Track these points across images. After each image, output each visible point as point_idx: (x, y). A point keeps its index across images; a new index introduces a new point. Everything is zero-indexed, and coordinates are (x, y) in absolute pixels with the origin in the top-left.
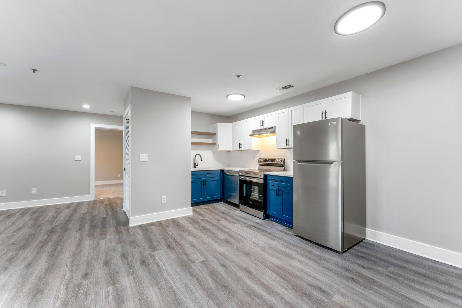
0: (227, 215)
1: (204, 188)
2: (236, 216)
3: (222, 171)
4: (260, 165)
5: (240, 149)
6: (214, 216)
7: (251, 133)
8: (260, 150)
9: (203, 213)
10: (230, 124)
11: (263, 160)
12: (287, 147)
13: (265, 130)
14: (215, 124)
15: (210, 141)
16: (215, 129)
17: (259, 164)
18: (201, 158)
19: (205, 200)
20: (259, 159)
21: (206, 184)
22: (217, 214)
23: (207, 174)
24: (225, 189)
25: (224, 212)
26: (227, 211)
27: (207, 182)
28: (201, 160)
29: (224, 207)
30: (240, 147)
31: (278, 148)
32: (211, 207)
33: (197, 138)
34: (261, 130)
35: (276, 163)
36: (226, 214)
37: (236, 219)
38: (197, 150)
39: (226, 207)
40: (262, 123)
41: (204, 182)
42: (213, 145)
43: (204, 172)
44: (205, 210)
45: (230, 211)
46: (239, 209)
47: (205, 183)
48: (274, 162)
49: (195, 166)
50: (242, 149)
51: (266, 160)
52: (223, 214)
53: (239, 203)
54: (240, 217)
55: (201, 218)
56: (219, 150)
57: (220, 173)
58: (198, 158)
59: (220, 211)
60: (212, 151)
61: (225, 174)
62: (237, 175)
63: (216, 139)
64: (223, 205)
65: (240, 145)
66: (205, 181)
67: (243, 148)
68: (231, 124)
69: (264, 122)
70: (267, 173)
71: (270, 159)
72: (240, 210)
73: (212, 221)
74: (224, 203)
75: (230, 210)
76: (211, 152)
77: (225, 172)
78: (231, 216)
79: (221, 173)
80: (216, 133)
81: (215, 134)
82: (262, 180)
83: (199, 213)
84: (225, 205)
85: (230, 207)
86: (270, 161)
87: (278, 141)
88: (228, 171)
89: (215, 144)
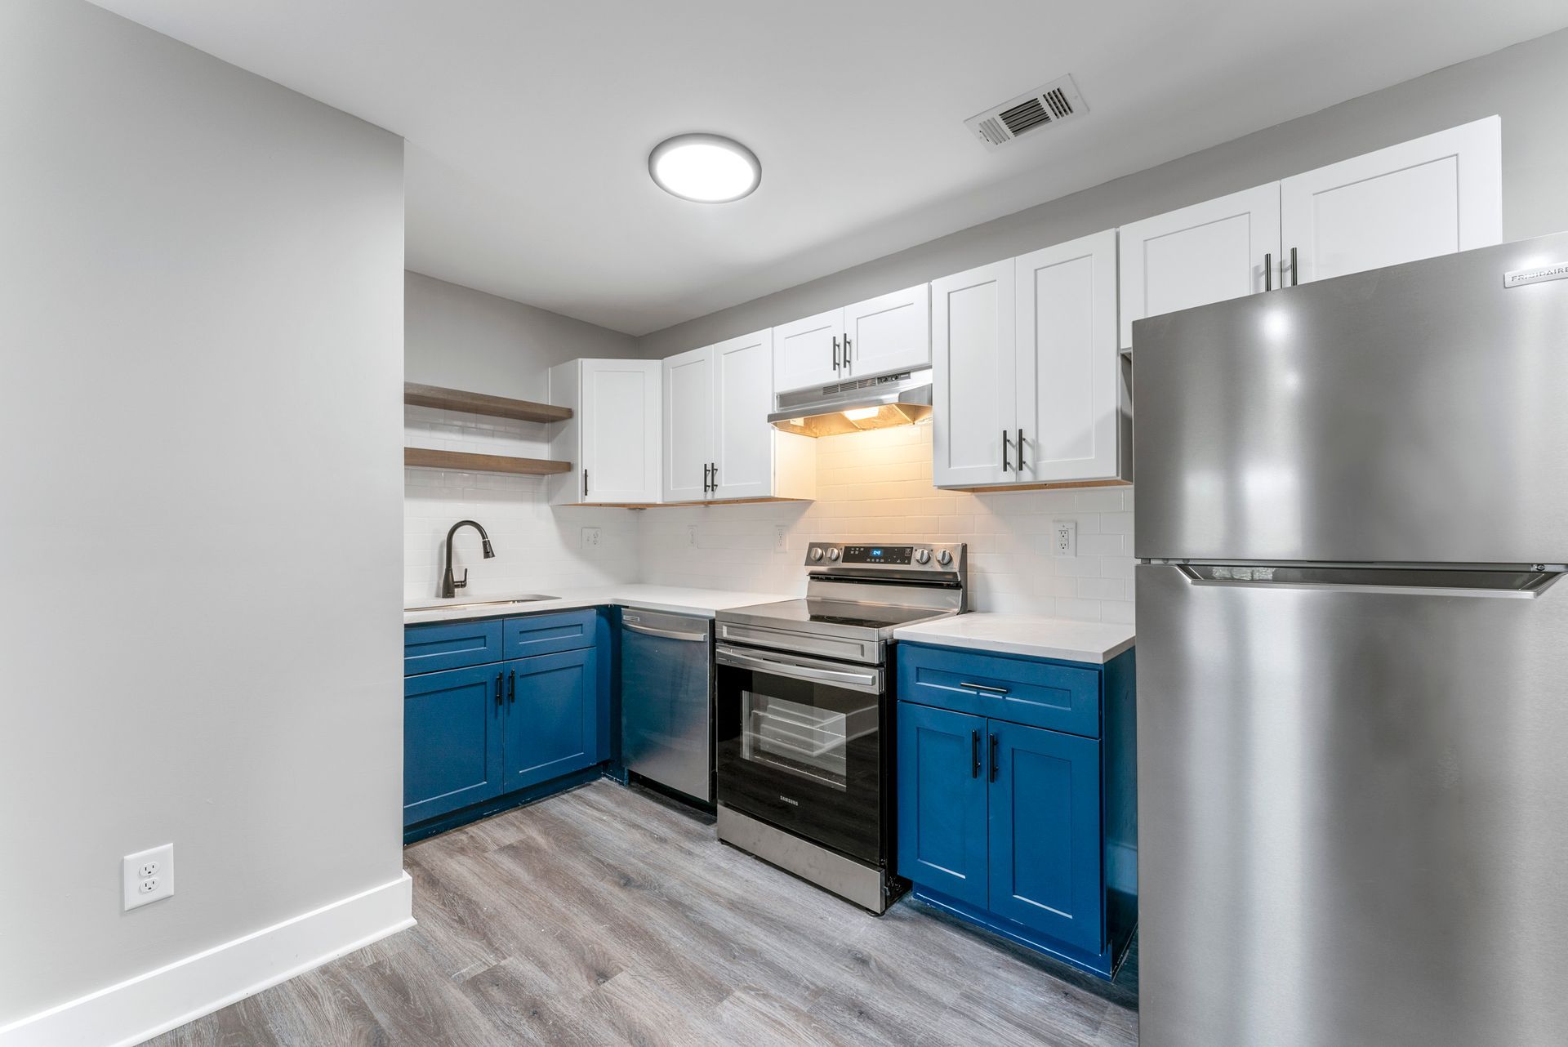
0: (650, 903)
1: (500, 717)
2: (707, 904)
3: (611, 614)
4: (815, 577)
5: (709, 496)
6: (565, 919)
7: (772, 407)
8: (810, 502)
9: (489, 897)
10: (649, 370)
11: (836, 551)
12: (1009, 477)
13: (858, 389)
14: (566, 361)
15: (541, 451)
16: (571, 386)
17: (810, 574)
18: (485, 544)
19: (510, 786)
20: (812, 546)
21: (512, 696)
22: (588, 899)
23: (521, 632)
24: (624, 711)
25: (628, 870)
26: (643, 859)
27: (517, 680)
28: (488, 553)
29: (624, 821)
30: (709, 483)
31: (940, 487)
32: (546, 833)
33: (463, 430)
34: (829, 390)
35: (914, 566)
36: (640, 887)
37: (716, 932)
38: (463, 497)
39: (633, 816)
40: (842, 351)
41: (499, 680)
42: (557, 476)
43: (499, 622)
44: (507, 863)
45: (667, 855)
46: (711, 830)
47: (506, 686)
48: (903, 562)
49: (449, 587)
50: (719, 495)
51: (853, 553)
52: (622, 895)
53: (713, 795)
54: (734, 906)
55: (474, 959)
56: (589, 499)
57: (598, 621)
58: (467, 541)
59: (603, 867)
60: (551, 507)
61: (627, 628)
62: (701, 636)
63: (572, 443)
64: (618, 804)
65: (710, 471)
66: (507, 675)
67: (726, 489)
68: (658, 362)
69: (854, 344)
70: (901, 632)
71: (877, 548)
72: (723, 841)
73: (553, 986)
74: (621, 784)
75: (662, 840)
76: (545, 509)
77: (624, 617)
78: (676, 906)
79: (604, 621)
80: (573, 409)
81: (569, 414)
82: (874, 678)
83: (461, 897)
84: (623, 803)
85: (660, 817)
86: (876, 557)
87: (942, 444)
88: (642, 612)
89: (568, 467)
